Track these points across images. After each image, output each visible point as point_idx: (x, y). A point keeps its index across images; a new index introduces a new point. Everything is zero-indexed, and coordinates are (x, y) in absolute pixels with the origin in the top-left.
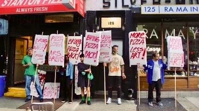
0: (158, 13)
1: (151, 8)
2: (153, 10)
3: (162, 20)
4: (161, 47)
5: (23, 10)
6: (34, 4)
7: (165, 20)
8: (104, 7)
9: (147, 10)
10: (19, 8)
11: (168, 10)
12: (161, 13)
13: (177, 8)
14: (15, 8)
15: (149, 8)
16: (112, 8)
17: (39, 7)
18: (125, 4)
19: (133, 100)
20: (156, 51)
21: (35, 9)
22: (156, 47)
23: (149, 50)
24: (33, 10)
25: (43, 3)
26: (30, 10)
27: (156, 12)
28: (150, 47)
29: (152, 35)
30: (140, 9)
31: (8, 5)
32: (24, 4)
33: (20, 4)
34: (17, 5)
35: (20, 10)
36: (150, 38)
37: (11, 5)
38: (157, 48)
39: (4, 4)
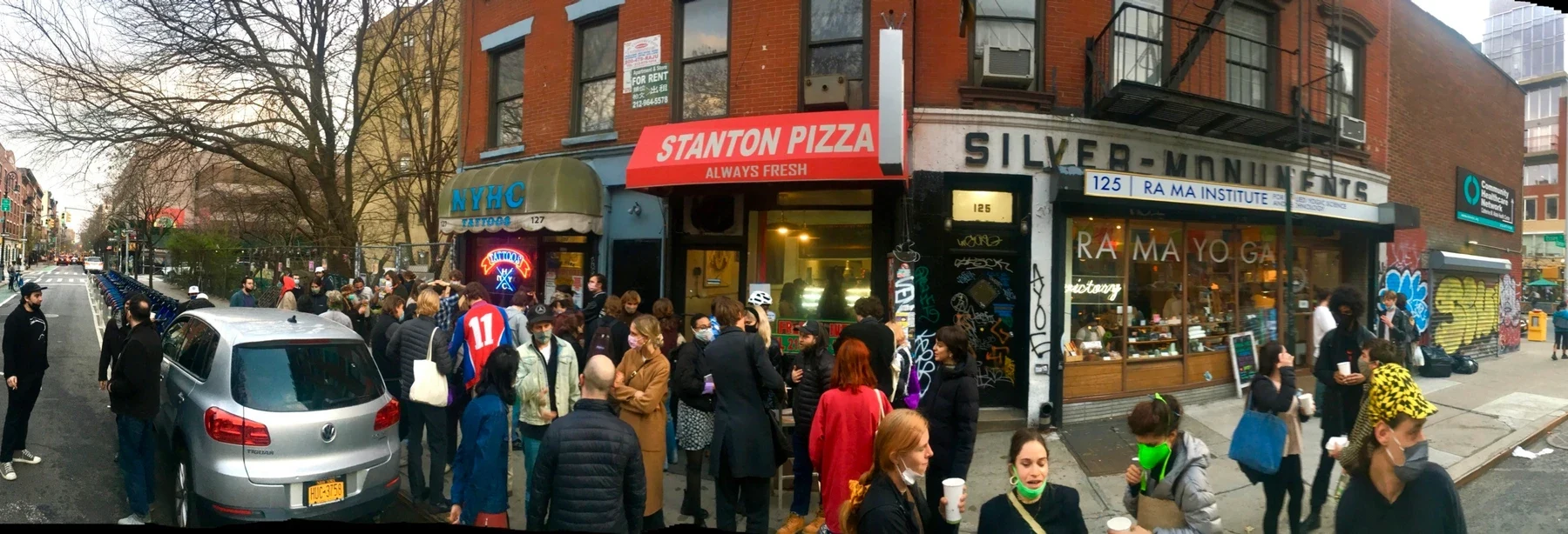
0: (1127, 196)
1: (1112, 180)
2: (1116, 186)
3: (1132, 212)
4: (1121, 282)
5: (727, 173)
6: (761, 152)
7: (1140, 213)
8: (969, 162)
9: (1101, 184)
10: (713, 165)
11: (1153, 189)
12: (1133, 197)
13: (1174, 188)
14: (701, 166)
15: (1106, 180)
16: (994, 166)
17: (779, 162)
18: (1034, 158)
19: (1054, 430)
20: (1110, 293)
21: (765, 171)
22: (1109, 282)
23: (1093, 292)
24: (761, 171)
25: (790, 151)
26: (750, 171)
27: (1123, 194)
28: (1096, 282)
29: (1102, 250)
30: (1081, 180)
31: (678, 157)
32: (729, 153)
33: (716, 154)
34: (706, 155)
35: (720, 173)
36: (1098, 257)
37: (687, 157)
38: (1113, 285)
39: (665, 153)
